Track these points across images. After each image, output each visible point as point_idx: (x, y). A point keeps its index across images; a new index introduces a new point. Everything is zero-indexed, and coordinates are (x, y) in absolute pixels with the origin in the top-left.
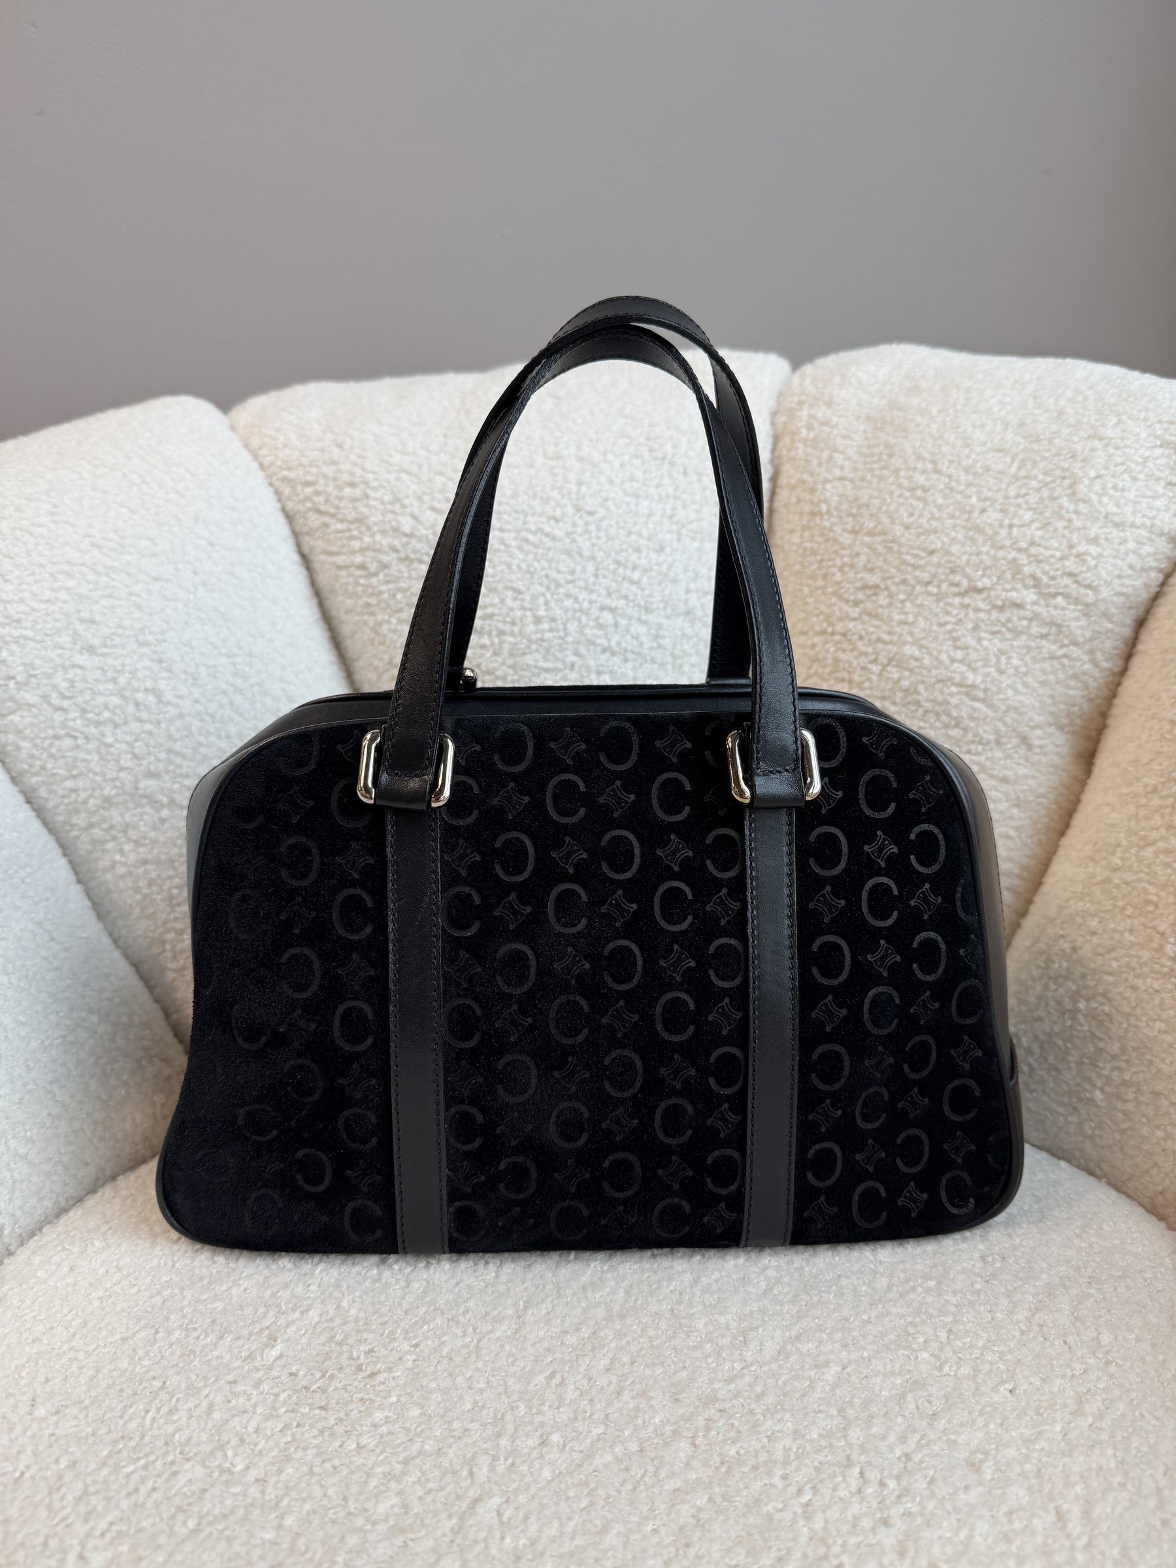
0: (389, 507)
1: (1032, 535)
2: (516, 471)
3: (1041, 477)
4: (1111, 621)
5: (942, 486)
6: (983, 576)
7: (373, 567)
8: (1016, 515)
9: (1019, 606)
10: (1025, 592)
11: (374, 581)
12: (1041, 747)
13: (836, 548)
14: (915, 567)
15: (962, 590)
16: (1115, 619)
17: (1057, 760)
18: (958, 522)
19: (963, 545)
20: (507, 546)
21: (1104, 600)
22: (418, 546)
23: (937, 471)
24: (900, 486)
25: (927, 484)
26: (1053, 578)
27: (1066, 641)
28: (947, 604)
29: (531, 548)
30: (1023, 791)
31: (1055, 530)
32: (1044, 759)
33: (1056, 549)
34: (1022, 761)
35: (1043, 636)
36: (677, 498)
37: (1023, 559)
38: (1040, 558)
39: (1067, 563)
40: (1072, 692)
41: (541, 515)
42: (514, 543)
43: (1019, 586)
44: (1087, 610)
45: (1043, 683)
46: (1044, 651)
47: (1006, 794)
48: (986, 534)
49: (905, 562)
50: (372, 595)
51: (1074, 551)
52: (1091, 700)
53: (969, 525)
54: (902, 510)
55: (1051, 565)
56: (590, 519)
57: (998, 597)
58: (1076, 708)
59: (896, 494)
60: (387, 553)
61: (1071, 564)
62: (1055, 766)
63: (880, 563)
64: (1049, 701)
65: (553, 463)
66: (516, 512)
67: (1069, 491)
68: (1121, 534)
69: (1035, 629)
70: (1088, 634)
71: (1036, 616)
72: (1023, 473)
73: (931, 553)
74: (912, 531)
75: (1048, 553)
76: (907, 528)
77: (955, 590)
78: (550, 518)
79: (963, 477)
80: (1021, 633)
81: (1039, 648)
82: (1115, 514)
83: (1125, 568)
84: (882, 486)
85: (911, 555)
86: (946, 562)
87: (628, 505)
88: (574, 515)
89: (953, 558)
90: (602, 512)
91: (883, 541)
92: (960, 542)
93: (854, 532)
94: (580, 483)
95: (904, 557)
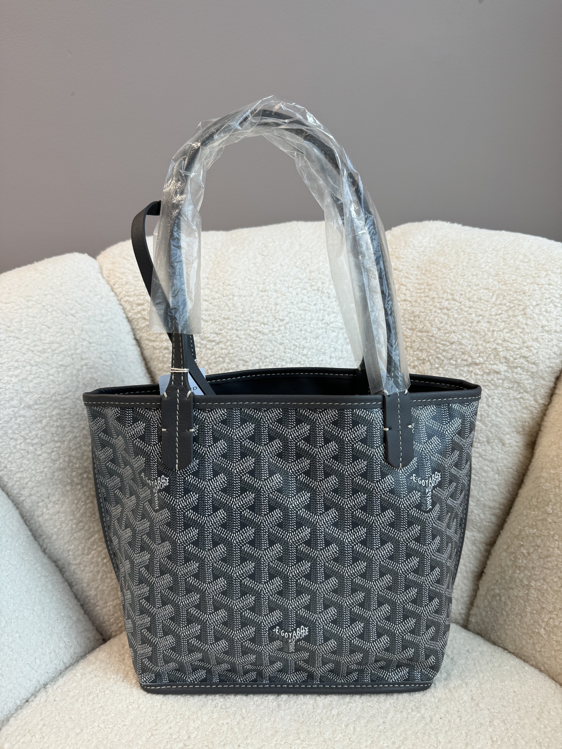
1: (504, 336)
2: (244, 299)
3: (508, 304)
4: (544, 380)
5: (457, 308)
6: (479, 356)
8: (495, 325)
9: (498, 373)
10: (501, 365)
12: (509, 444)
14: (444, 351)
15: (468, 363)
16: (546, 379)
17: (517, 450)
18: (466, 327)
19: (469, 340)
20: (240, 338)
21: (541, 370)
23: (454, 300)
24: (435, 307)
25: (449, 306)
26: (515, 359)
27: (522, 391)
28: (460, 370)
29: (252, 339)
30: (500, 466)
31: (516, 334)
32: (511, 449)
33: (516, 344)
34: (500, 451)
35: (509, 388)
36: (325, 310)
37: (500, 349)
38: (509, 348)
39: (523, 351)
40: (524, 416)
41: (257, 322)
42: (243, 337)
43: (497, 362)
44: (533, 375)
45: (510, 412)
46: (511, 395)
47: (492, 469)
48: (481, 335)
49: (438, 347)
51: (526, 345)
52: (533, 419)
53: (472, 329)
54: (436, 319)
55: (514, 352)
56: (281, 324)
57: (487, 368)
58: (527, 424)
59: (434, 311)
61: (524, 352)
62: (516, 453)
63: (425, 347)
64: (513, 420)
65: (261, 294)
66: (244, 320)
67: (522, 313)
68: (550, 337)
69: (506, 385)
70: (533, 387)
71: (506, 378)
72: (498, 302)
73: (452, 343)
74: (442, 331)
75: (512, 346)
76: (439, 329)
77: (465, 363)
78: (262, 323)
79: (468, 303)
80: (499, 386)
81: (509, 394)
82: (545, 326)
83: (552, 354)
84: (426, 306)
85: (442, 344)
86: (461, 348)
87: (301, 315)
88: (273, 321)
89: (464, 347)
90: (287, 319)
91: (427, 336)
92: (467, 338)
93: (412, 329)
94: (276, 304)
95: (438, 345)
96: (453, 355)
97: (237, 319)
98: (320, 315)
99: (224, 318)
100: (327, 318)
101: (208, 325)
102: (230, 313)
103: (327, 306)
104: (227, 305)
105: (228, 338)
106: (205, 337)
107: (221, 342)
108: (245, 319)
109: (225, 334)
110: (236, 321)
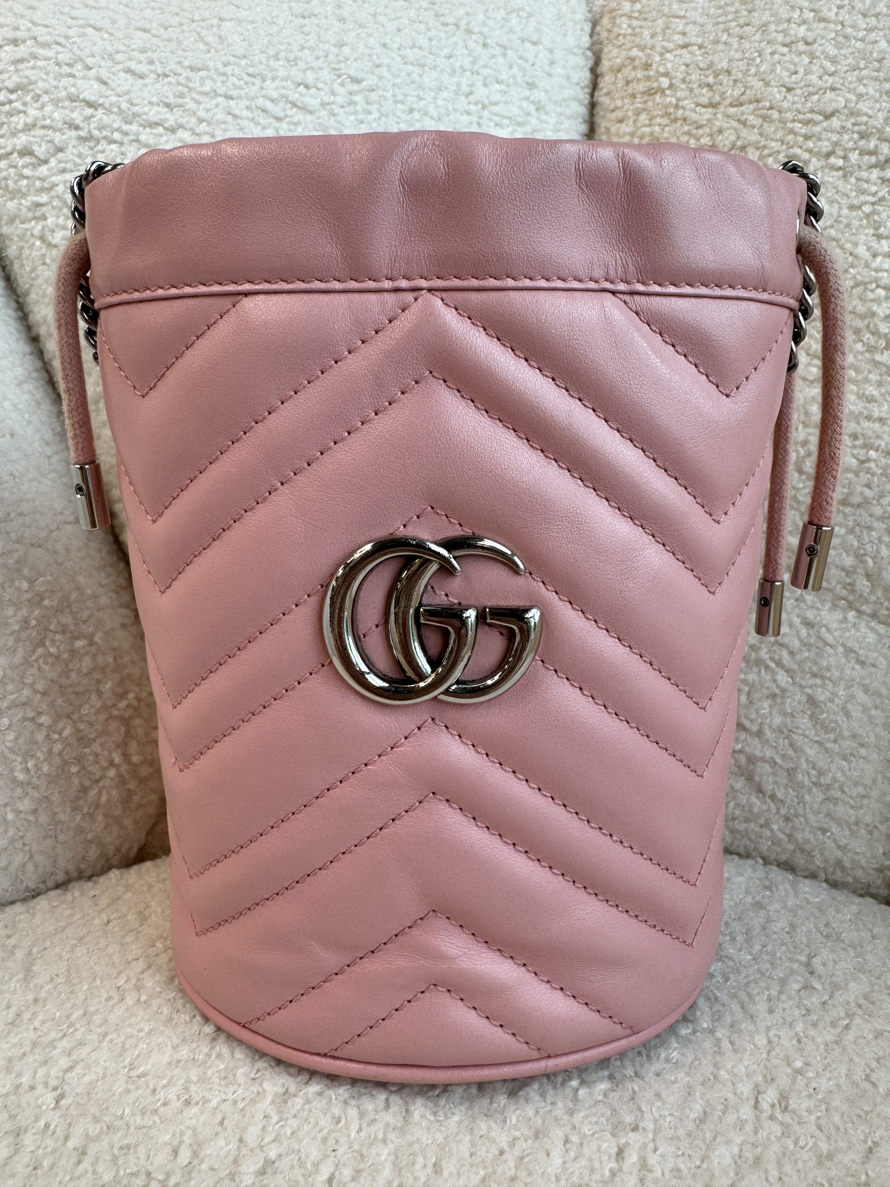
0: (66, 69)
2: (250, 27)
5: (833, 35)
7: (41, 150)
11: (43, 170)
13: (686, 128)
14: (807, 137)
20: (235, 116)
22: (106, 119)
23: (822, 20)
25: (810, 36)
29: (272, 121)
41: (286, 79)
42: (246, 113)
49: (792, 132)
50: (42, 190)
54: (778, 68)
56: (355, 87)
59: (769, 50)
60: (60, 130)
63: (754, 137)
66: (249, 75)
73: (830, 116)
74: (798, 91)
78: (298, 84)
84: (747, 46)
85: (800, 122)
86: (854, 125)
87: (409, 74)
88: (332, 82)
89: (865, 119)
90: (371, 80)
91: (755, 110)
92: (872, 97)
93: (713, 105)
94: (341, 45)
95: (789, 125)
96: (836, 144)
97: (228, 70)
98: (464, 81)
99: (192, 69)
100: (481, 92)
101: (145, 86)
102: (209, 55)
103: (481, 63)
104: (202, 39)
105: (202, 114)
106: (135, 115)
107: (181, 126)
108: (251, 70)
109: (192, 106)
110: (225, 74)
